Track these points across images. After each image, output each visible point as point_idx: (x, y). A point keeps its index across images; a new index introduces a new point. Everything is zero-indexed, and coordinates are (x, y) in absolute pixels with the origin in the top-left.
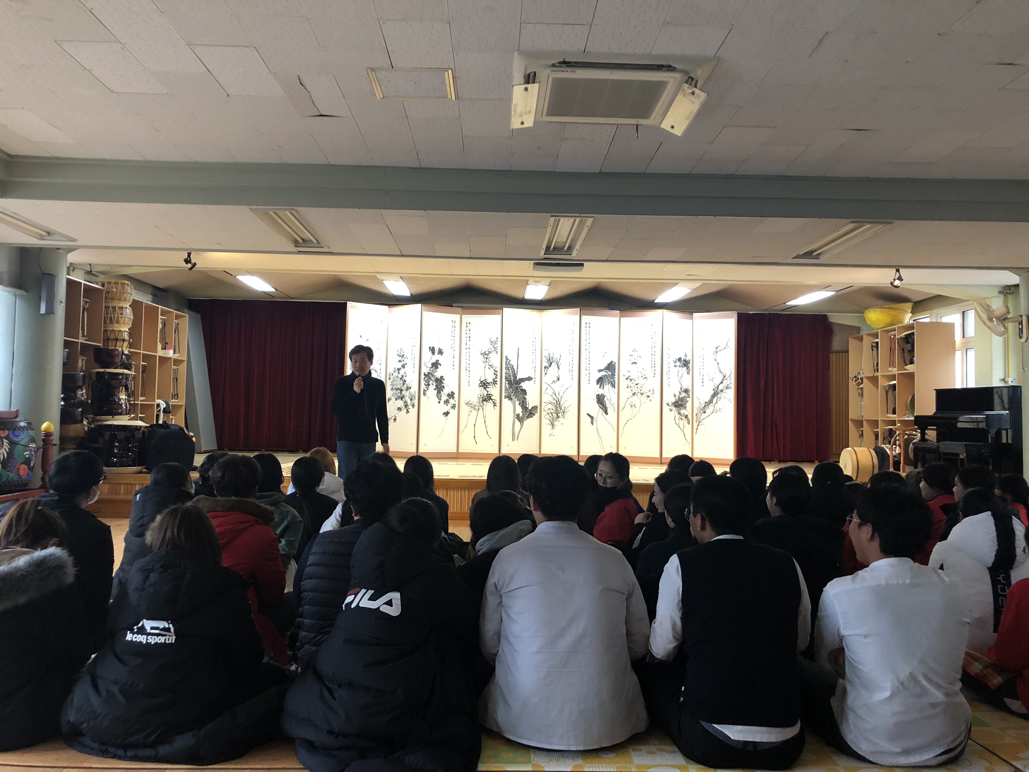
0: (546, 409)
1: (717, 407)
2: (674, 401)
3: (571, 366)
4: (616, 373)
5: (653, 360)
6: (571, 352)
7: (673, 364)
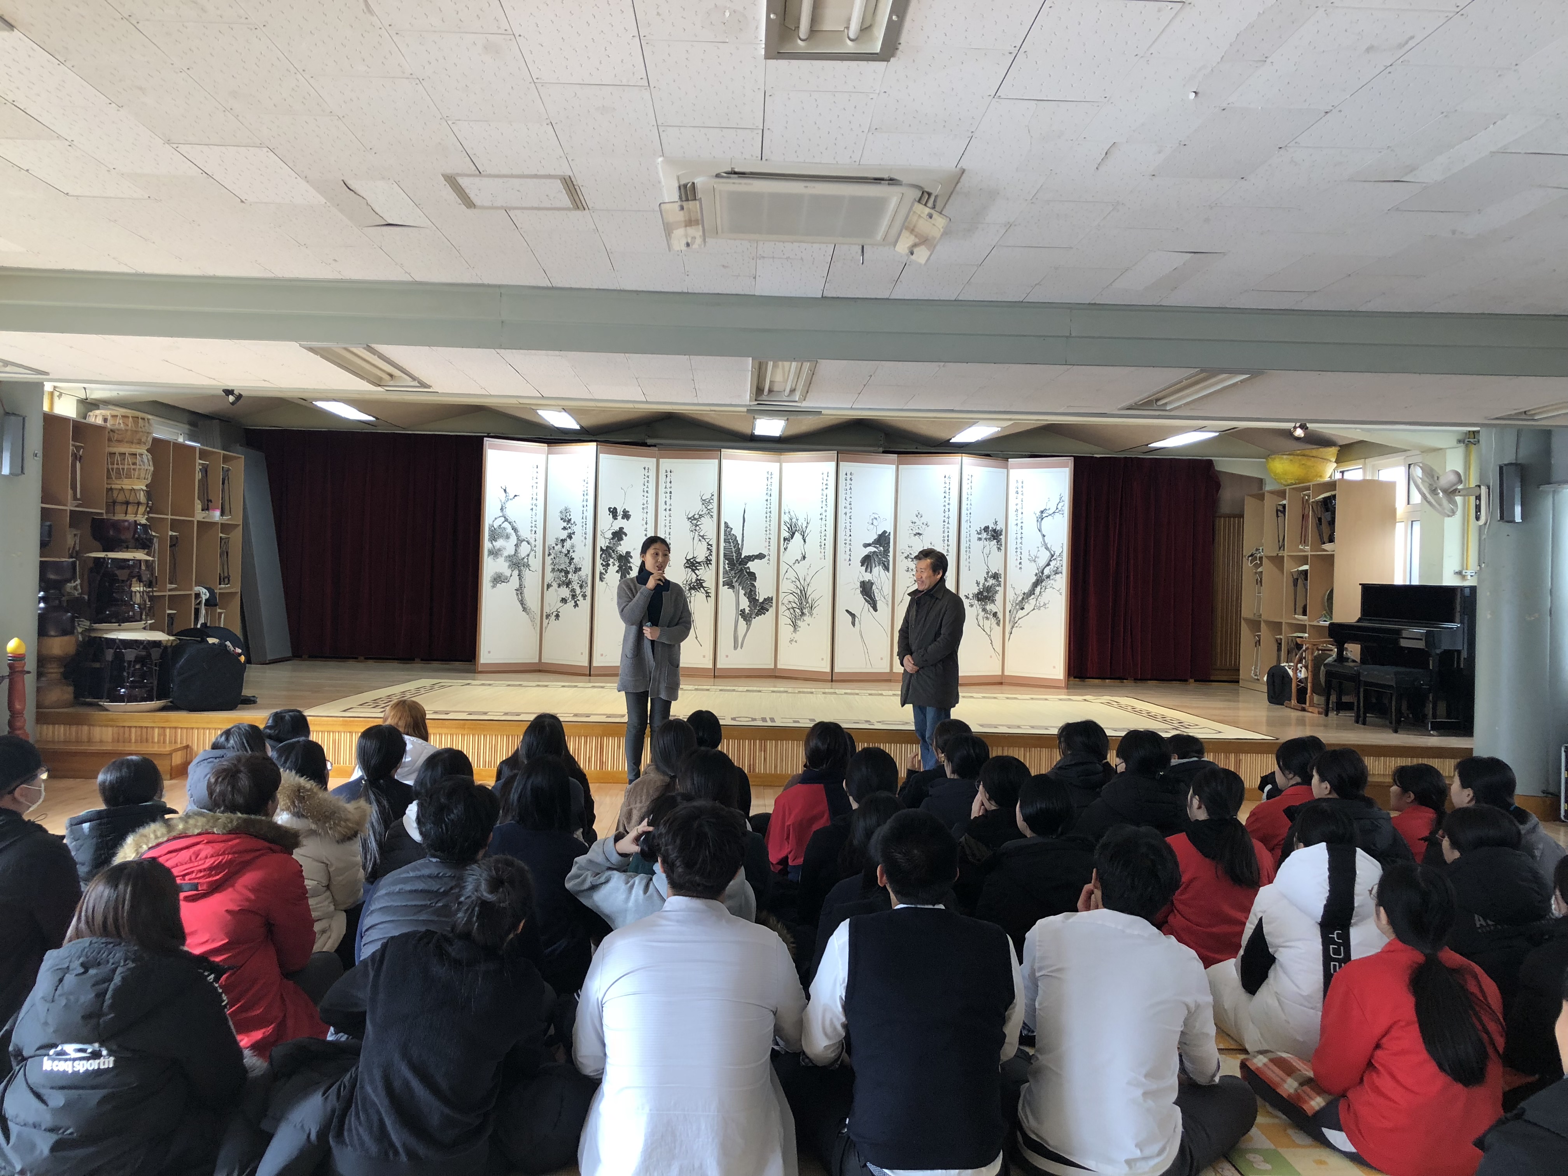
0: (785, 601)
1: (1042, 600)
2: (978, 592)
3: (823, 538)
4: (891, 549)
5: (946, 530)
6: (823, 517)
7: (975, 537)
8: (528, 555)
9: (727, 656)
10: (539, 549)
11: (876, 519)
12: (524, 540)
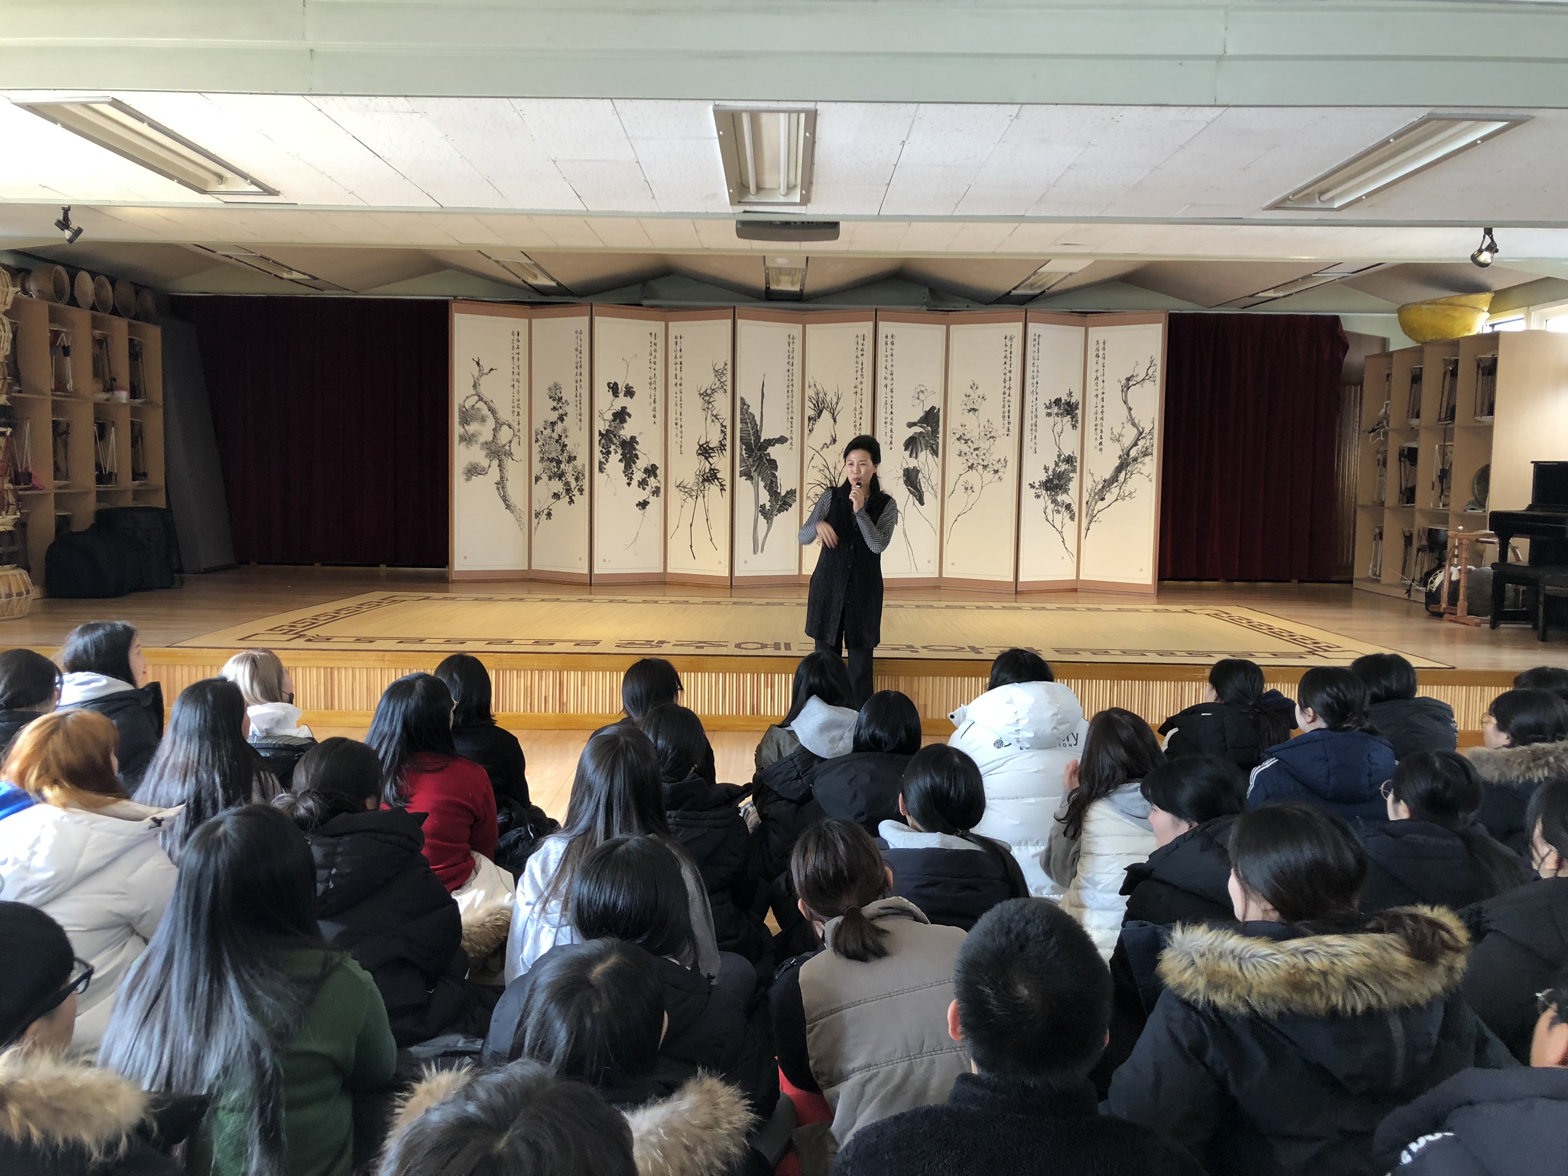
1: (1126, 489)
2: (1044, 479)
3: (858, 416)
4: (941, 429)
5: (1006, 404)
6: (859, 390)
7: (1043, 411)
8: (510, 442)
9: (746, 562)
10: (524, 435)
11: (922, 392)
12: (504, 424)
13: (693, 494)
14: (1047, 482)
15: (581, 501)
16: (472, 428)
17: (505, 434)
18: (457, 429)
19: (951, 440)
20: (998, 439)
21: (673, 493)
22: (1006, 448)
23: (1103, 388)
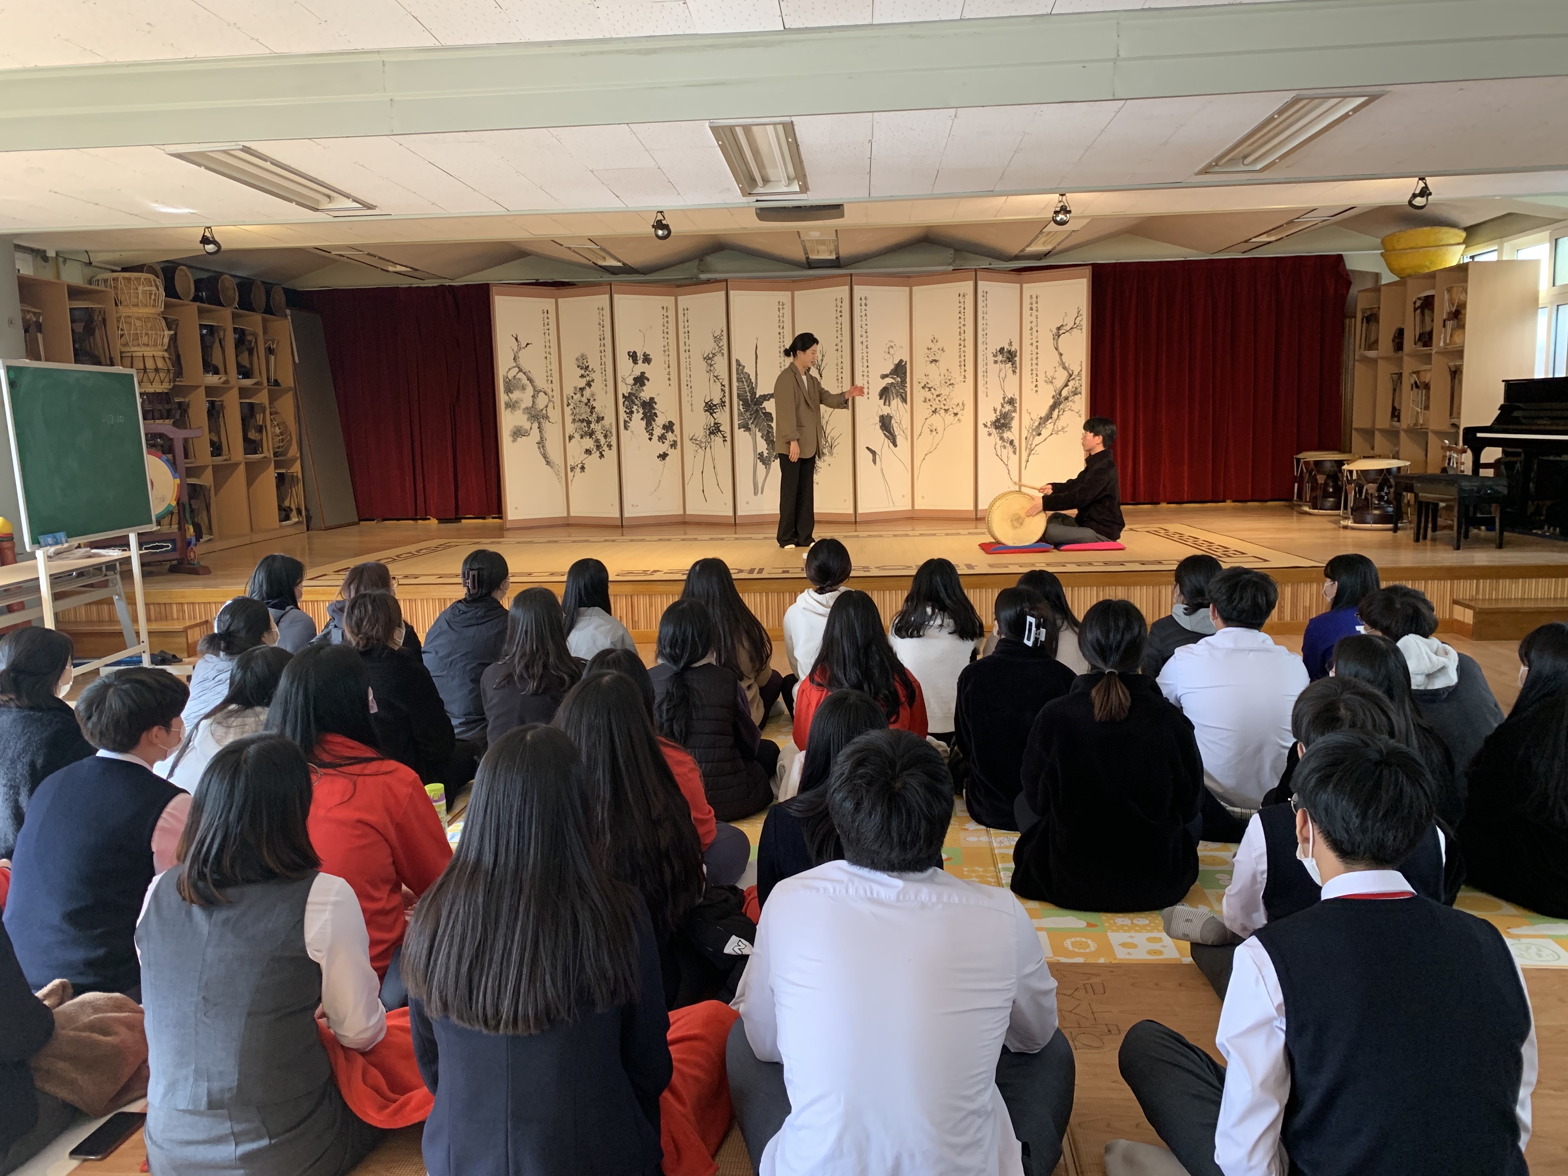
1: (1060, 424)
2: (994, 419)
3: (840, 371)
4: (908, 380)
5: (962, 354)
6: (839, 348)
7: (991, 359)
8: (547, 406)
9: (747, 503)
10: (557, 400)
11: (892, 347)
12: (541, 391)
13: (703, 445)
14: (996, 421)
15: (611, 455)
16: (516, 395)
17: (542, 401)
18: (502, 398)
19: (917, 388)
20: (956, 386)
21: (687, 443)
22: (963, 393)
23: (1037, 337)
